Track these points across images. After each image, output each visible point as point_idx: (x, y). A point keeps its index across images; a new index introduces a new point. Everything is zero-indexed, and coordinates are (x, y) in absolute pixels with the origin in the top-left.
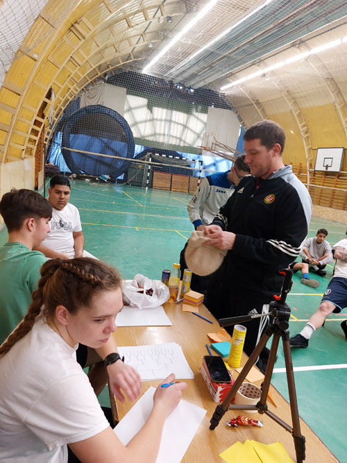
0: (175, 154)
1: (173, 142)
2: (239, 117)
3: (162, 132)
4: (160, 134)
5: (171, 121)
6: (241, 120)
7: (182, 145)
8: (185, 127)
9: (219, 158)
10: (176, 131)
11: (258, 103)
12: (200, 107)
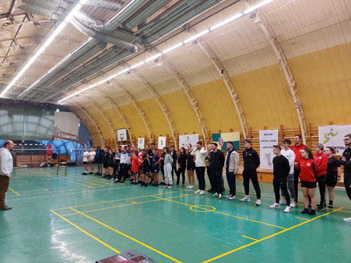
0: (34, 142)
1: (31, 134)
2: (77, 116)
3: (22, 129)
4: (20, 131)
5: (27, 122)
6: (79, 117)
7: (38, 136)
8: (39, 124)
9: (65, 141)
10: (32, 128)
11: (83, 108)
12: (48, 113)
